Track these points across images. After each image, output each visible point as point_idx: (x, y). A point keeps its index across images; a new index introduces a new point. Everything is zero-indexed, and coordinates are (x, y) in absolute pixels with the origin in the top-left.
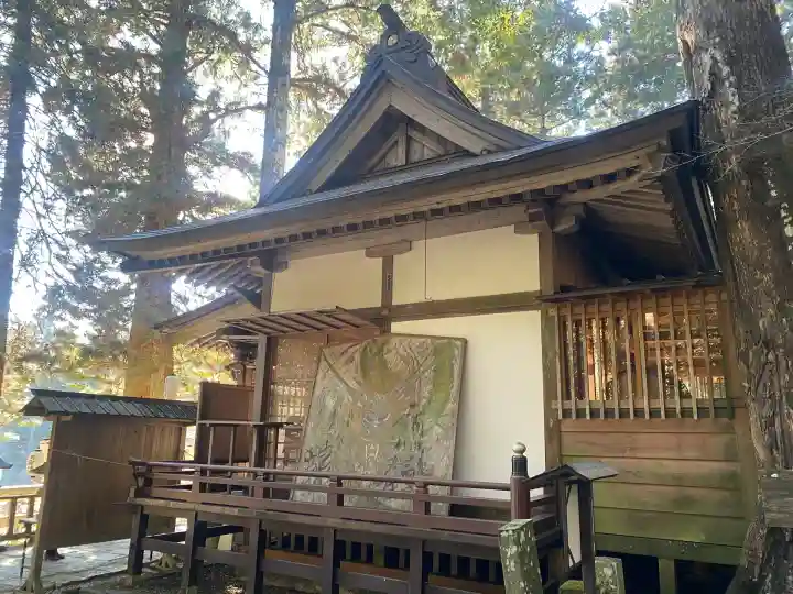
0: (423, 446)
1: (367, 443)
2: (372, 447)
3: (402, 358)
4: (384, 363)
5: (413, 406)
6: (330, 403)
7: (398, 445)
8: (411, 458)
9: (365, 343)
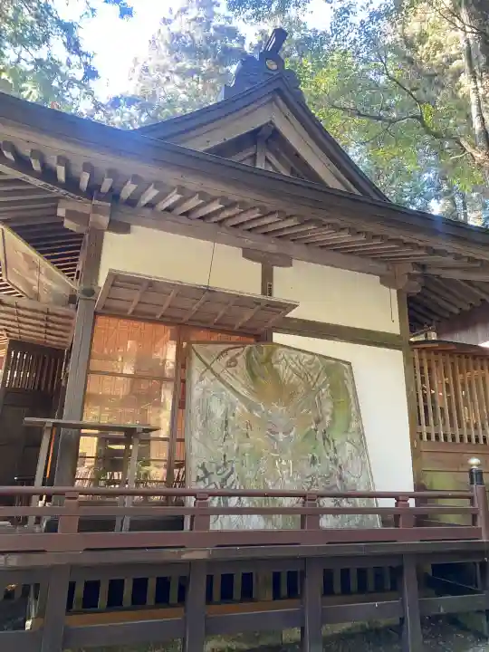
0: (340, 462)
1: (277, 458)
2: (284, 463)
3: (294, 370)
4: (275, 373)
5: (318, 421)
6: (218, 411)
7: (313, 461)
8: (331, 474)
9: (248, 347)
